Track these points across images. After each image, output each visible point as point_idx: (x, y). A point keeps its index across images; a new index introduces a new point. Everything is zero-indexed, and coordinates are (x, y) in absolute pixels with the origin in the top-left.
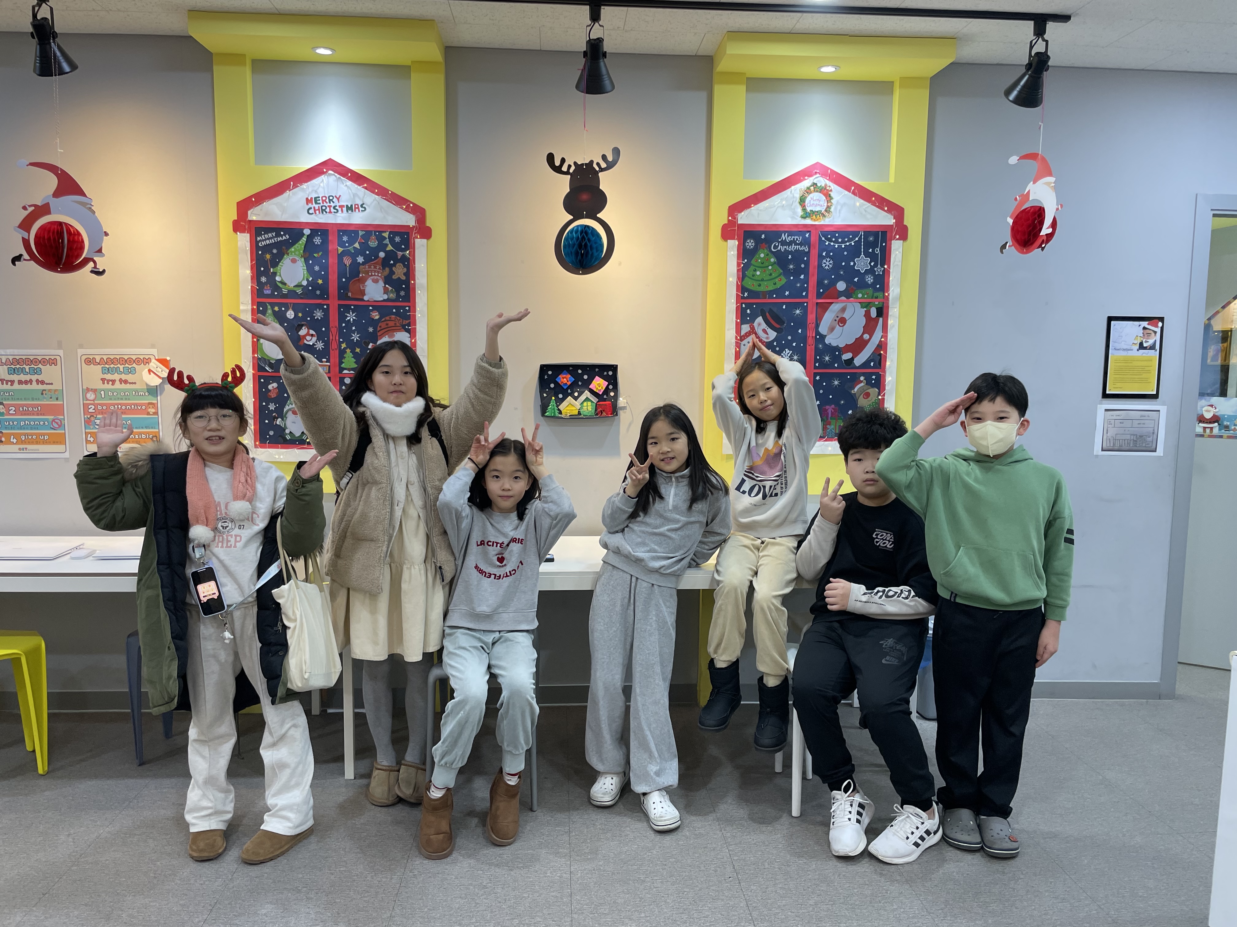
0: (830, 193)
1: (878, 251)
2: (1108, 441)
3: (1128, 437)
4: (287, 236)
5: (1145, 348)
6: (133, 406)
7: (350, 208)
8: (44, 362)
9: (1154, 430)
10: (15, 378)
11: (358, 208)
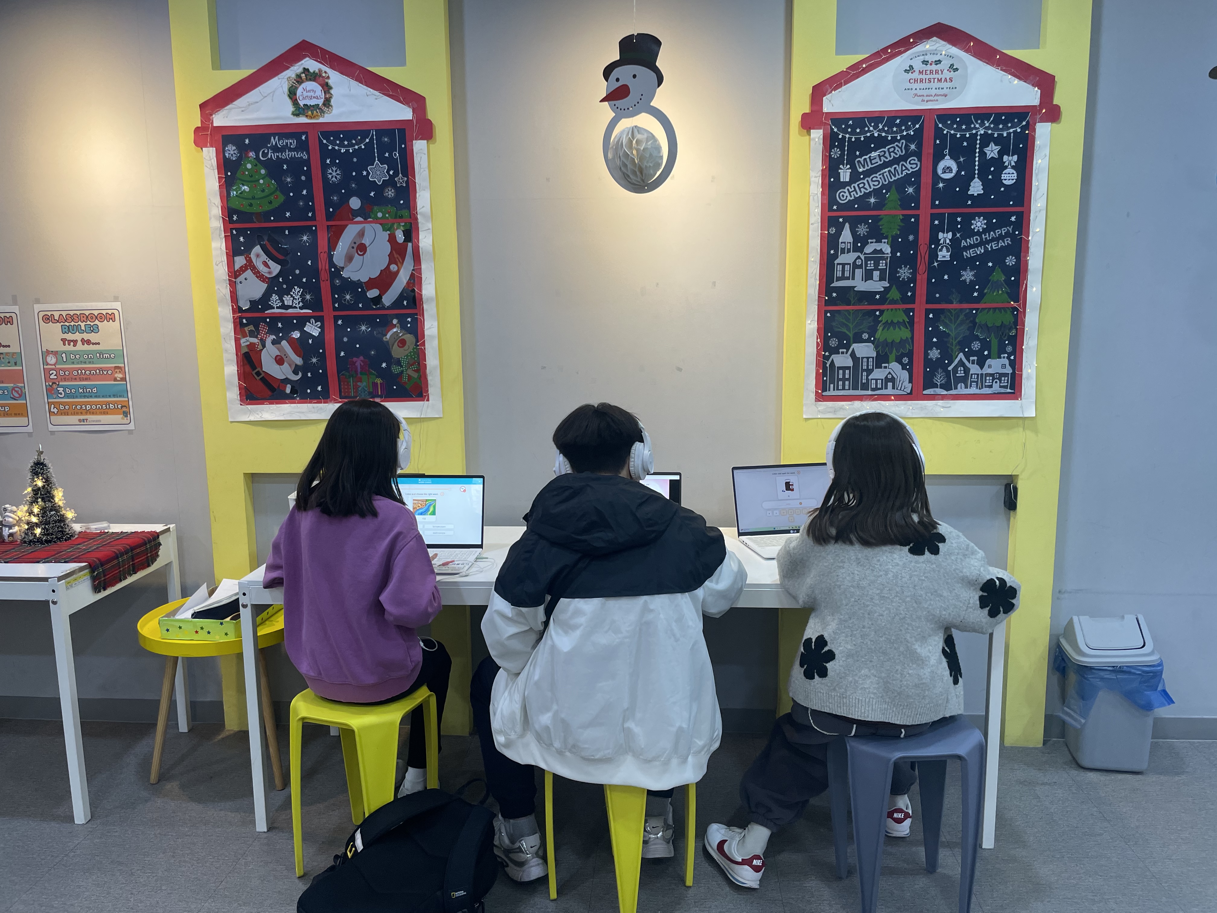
0: (327, 80)
1: (396, 155)
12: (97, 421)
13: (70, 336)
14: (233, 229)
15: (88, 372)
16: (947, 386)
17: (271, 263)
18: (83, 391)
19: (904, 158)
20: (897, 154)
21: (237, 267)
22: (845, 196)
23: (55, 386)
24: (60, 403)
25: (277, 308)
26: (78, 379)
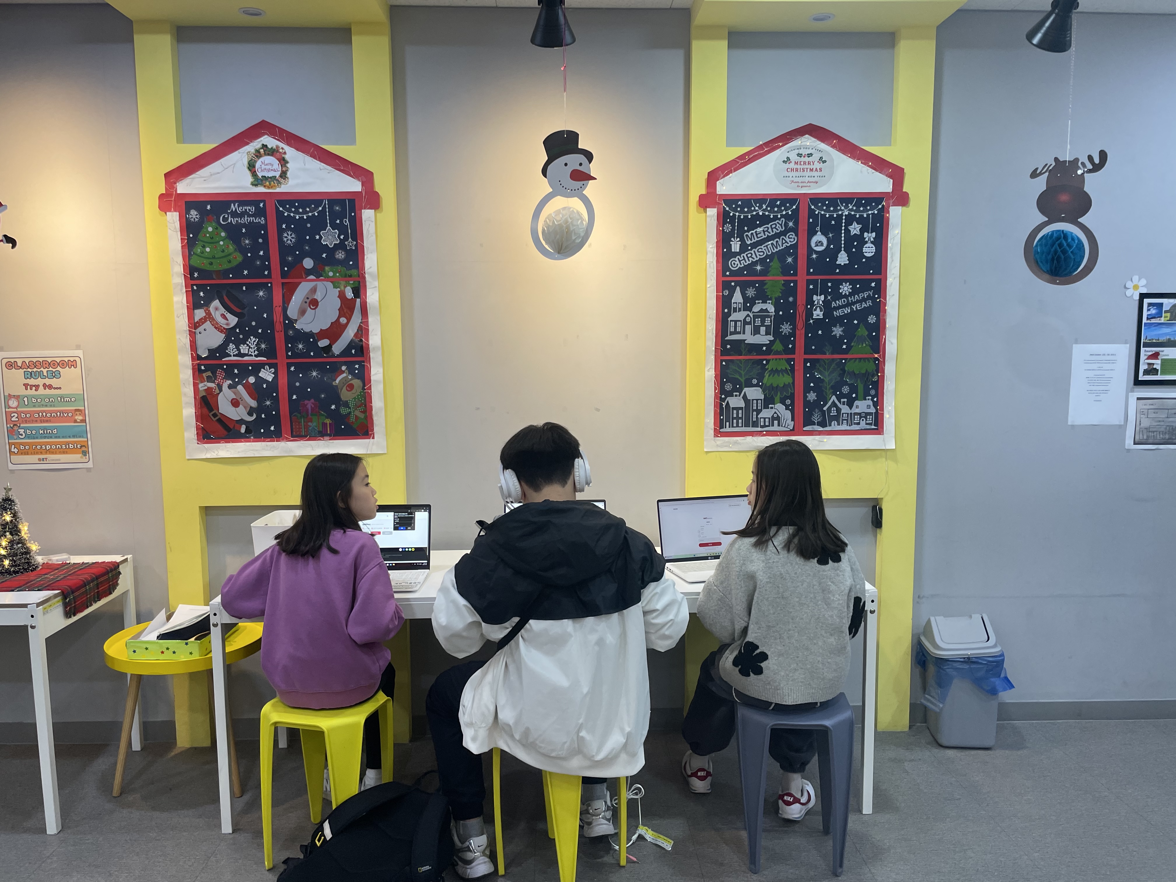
12: (56, 460)
13: (32, 382)
14: (194, 285)
15: (49, 415)
16: (823, 424)
17: (229, 316)
18: (44, 432)
19: (784, 233)
20: (778, 230)
21: (197, 319)
22: (736, 264)
23: (16, 428)
24: (21, 444)
25: (234, 356)
26: (39, 421)
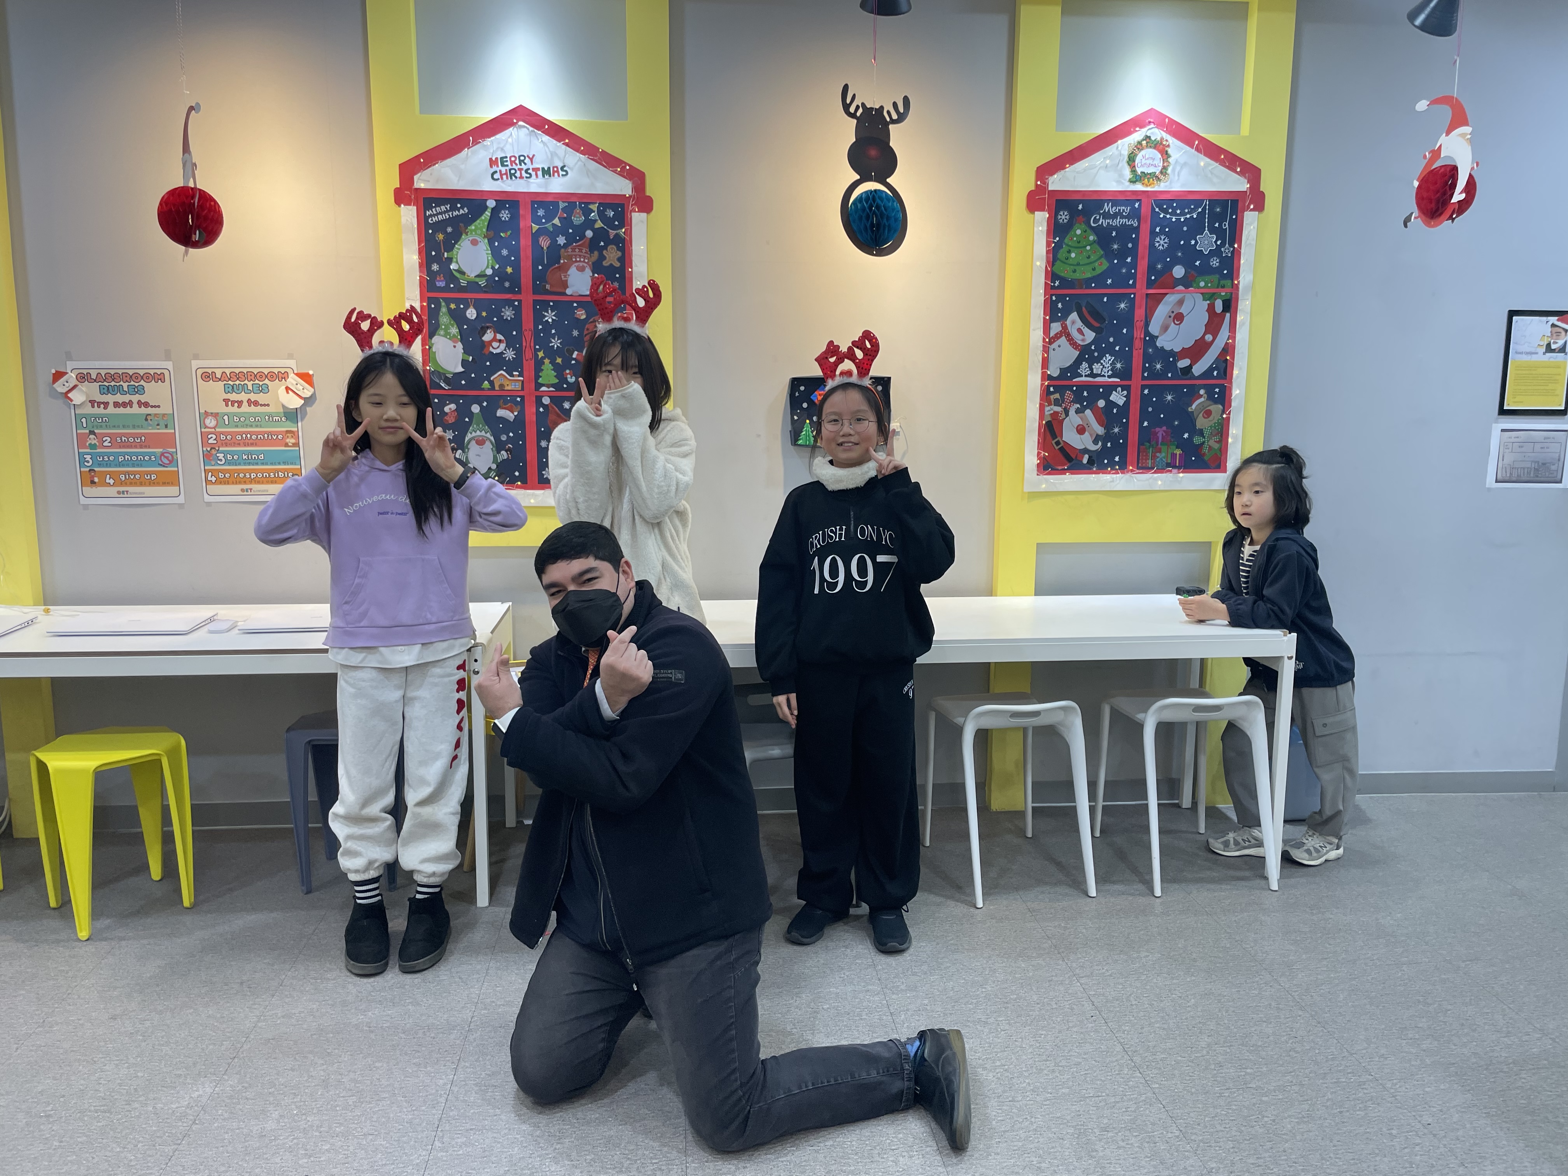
0: (1167, 149)
1: (1226, 225)
2: (1504, 470)
3: (1529, 465)
4: (465, 209)
5: (1553, 351)
6: (266, 436)
7: (546, 172)
8: (148, 377)
9: (1559, 456)
10: (110, 398)
11: (558, 171)
